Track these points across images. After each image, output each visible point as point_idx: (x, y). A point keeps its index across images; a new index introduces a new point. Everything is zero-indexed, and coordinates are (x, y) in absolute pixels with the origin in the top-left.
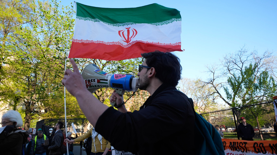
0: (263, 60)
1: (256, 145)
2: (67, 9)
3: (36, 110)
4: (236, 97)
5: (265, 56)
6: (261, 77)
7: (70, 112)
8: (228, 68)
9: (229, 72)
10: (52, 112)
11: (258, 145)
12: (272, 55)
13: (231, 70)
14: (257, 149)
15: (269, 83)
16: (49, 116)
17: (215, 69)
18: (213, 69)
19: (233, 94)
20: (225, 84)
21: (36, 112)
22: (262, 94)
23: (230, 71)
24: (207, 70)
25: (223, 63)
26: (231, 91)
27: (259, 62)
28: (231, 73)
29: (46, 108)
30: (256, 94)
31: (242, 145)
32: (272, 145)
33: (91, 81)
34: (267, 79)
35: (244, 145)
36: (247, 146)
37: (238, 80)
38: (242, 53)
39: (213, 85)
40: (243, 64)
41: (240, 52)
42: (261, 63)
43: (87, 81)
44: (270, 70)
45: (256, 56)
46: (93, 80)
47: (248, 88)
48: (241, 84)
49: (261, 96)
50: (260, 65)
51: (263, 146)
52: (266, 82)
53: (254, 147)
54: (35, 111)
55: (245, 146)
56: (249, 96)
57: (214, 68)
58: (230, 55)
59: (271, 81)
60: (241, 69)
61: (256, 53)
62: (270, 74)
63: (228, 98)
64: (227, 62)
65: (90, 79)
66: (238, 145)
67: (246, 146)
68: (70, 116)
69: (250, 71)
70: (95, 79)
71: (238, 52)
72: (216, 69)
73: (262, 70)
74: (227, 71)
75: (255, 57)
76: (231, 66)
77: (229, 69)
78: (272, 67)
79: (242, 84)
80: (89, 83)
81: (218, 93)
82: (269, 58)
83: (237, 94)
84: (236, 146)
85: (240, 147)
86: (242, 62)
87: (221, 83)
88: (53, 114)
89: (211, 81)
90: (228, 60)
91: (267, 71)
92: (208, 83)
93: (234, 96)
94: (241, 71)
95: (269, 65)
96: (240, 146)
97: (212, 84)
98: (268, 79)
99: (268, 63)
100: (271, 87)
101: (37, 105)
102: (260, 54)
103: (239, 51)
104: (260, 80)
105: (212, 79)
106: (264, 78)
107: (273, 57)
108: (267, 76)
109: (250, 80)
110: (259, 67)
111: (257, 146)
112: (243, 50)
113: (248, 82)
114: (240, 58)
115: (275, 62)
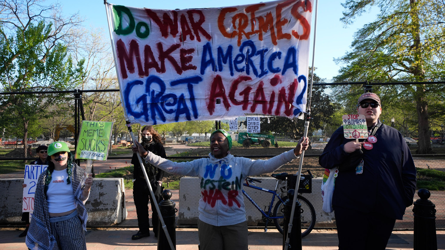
0: (68, 28)
5: (73, 21)
34: (62, 59)
40: (30, 20)
45: (58, 15)
52: (59, 62)
59: (68, 64)
60: (25, 28)
75: (56, 15)
78: (78, 45)
86: (31, 16)
94: (23, 31)
98: (64, 60)
106: (57, 56)
108: (64, 54)
114: (28, 7)
115: (84, 38)
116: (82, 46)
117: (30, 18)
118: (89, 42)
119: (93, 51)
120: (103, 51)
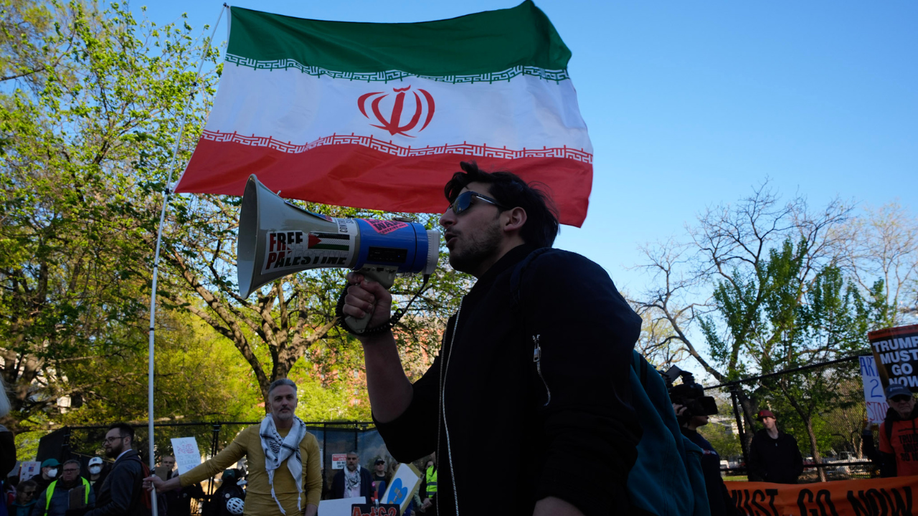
0: (825, 232)
1: (806, 499)
2: (168, 36)
3: (37, 398)
4: (740, 352)
5: (831, 216)
6: (819, 284)
7: (168, 405)
8: (714, 254)
9: (719, 268)
10: (99, 404)
11: (814, 499)
12: (852, 214)
13: (724, 261)
14: (811, 511)
15: (843, 305)
16: (86, 420)
17: (671, 258)
18: (664, 259)
19: (732, 340)
20: (705, 309)
21: (39, 406)
22: (824, 341)
23: (722, 266)
24: (646, 260)
25: (699, 238)
26: (723, 331)
27: (812, 237)
28: (723, 271)
29: (75, 390)
30: (805, 342)
31: (763, 498)
32: (856, 494)
33: (286, 241)
34: (837, 292)
35: (767, 500)
36: (777, 501)
37: (748, 292)
38: (760, 207)
39: (666, 312)
40: (761, 242)
41: (753, 202)
42: (819, 241)
43: (276, 238)
44: (845, 262)
45: (801, 217)
46: (294, 237)
47: (780, 320)
48: (757, 308)
49: (820, 350)
50: (815, 248)
51: (828, 499)
52: (835, 299)
53: (800, 504)
54: (34, 404)
55: (771, 503)
56: (782, 348)
57: (667, 253)
58: (719, 210)
59: (851, 298)
60: (757, 258)
61: (803, 208)
62: (845, 274)
63: (714, 354)
64: (711, 235)
65: (286, 233)
66: (750, 502)
67: (775, 503)
68: (167, 419)
69: (784, 266)
70: (301, 234)
71: (745, 203)
72: (676, 260)
73: (824, 261)
74: (709, 265)
75: (799, 219)
76: (725, 247)
77: (719, 260)
78: (854, 255)
79: (762, 307)
80: (279, 249)
81: (682, 338)
82: (844, 225)
83: (743, 342)
84: (742, 505)
85: (754, 508)
86: (761, 236)
87: (691, 306)
88: (104, 412)
89: (660, 299)
90: (716, 228)
91: (838, 265)
92: (650, 306)
93: (736, 347)
94: (755, 264)
95: (844, 246)
96: (754, 502)
97: (664, 308)
98: (842, 292)
99: (838, 239)
100: (849, 319)
101: (44, 380)
102: (815, 211)
103: (750, 200)
104: (818, 293)
105: (661, 293)
106: (828, 289)
107: (853, 219)
108: (838, 281)
109: (786, 296)
110: (811, 252)
111: (810, 500)
112: (763, 196)
113: (781, 302)
114: (753, 224)
115: (860, 238)
116: (862, 253)
117: (761, 239)
118: (874, 241)
119: (888, 254)
120: (913, 247)
